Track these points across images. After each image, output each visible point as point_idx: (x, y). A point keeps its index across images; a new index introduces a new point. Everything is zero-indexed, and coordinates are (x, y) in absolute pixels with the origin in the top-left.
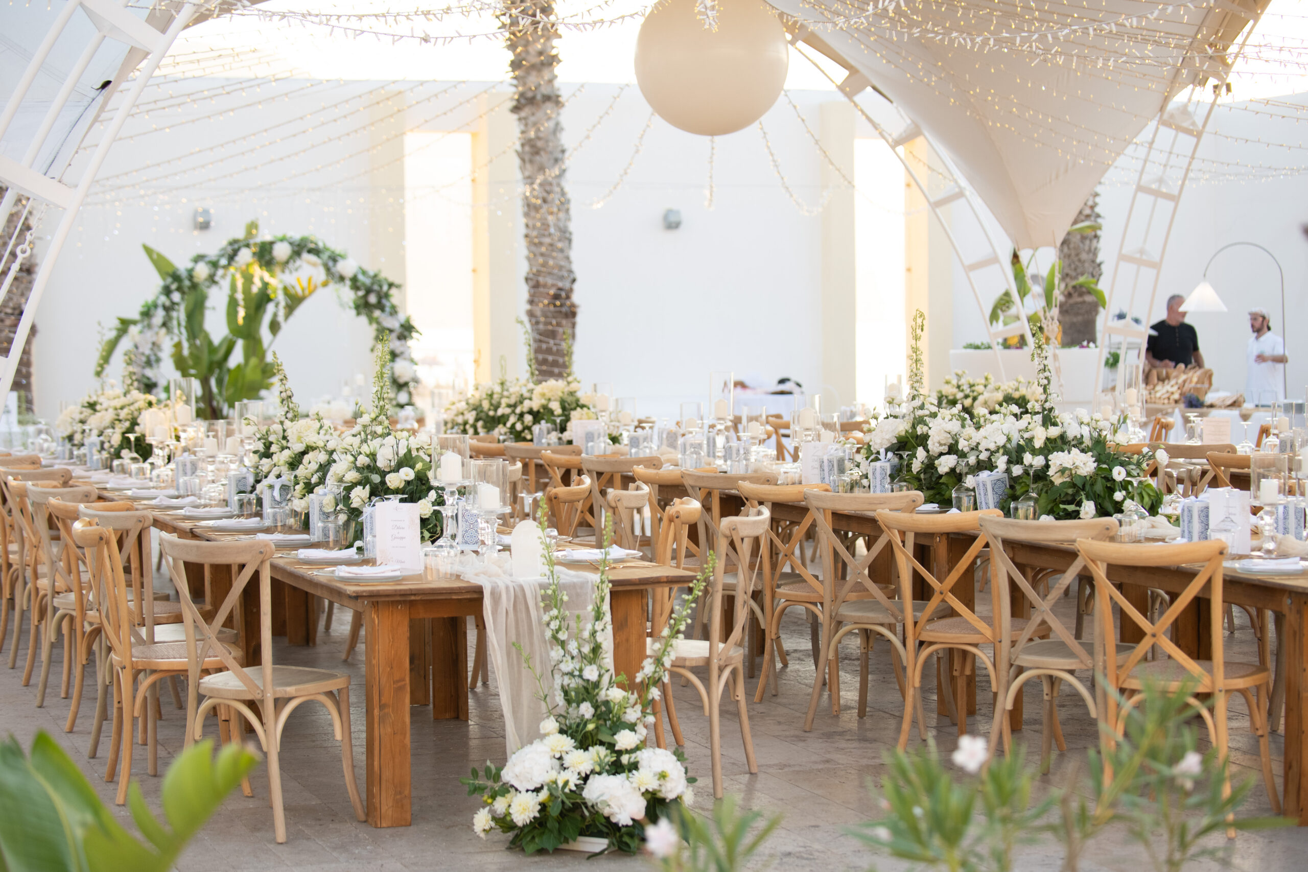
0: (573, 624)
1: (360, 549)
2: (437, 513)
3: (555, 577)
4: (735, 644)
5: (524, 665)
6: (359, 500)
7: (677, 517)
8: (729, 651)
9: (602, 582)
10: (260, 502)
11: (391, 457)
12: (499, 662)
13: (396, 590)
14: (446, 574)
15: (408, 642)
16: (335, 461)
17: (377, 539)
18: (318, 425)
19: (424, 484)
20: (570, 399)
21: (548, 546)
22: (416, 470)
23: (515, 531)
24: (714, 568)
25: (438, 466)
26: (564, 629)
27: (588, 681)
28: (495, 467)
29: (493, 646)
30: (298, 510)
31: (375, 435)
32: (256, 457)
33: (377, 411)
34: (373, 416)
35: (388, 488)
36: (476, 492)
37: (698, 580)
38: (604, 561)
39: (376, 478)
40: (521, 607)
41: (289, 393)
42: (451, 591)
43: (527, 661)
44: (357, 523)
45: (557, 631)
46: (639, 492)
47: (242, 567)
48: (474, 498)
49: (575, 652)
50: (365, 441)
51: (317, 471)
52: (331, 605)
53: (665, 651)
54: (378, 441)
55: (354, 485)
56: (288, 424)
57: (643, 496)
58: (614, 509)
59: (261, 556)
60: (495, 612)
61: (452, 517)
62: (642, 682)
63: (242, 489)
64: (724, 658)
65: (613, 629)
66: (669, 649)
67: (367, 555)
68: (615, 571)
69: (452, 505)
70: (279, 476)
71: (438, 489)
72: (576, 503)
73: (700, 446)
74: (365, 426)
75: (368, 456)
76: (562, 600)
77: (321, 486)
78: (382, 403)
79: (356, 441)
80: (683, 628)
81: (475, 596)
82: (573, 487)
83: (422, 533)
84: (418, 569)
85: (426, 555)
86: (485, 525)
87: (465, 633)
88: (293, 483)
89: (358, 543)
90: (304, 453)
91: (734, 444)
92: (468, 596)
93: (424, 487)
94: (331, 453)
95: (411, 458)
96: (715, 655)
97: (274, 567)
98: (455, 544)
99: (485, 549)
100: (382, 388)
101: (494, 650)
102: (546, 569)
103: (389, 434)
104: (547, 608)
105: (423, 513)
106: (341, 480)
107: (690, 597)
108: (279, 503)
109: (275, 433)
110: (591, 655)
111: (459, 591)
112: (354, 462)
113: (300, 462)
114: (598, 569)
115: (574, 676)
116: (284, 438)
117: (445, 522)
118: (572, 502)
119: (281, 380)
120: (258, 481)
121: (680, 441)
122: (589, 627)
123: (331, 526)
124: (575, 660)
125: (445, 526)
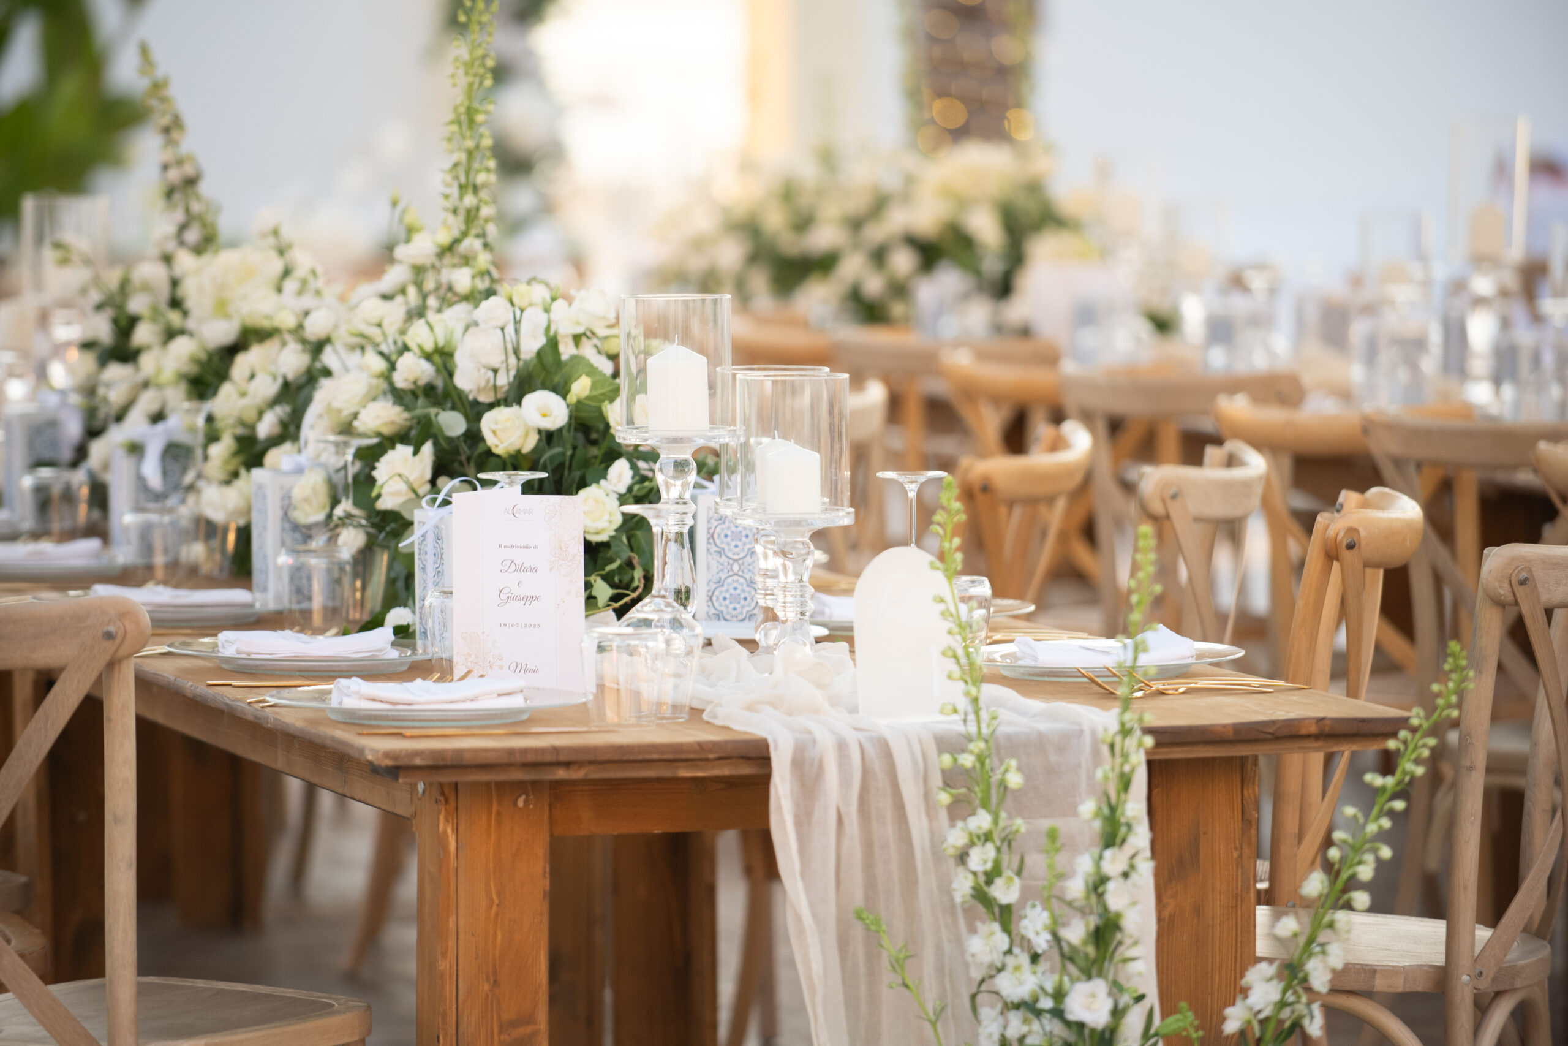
0: (1036, 862)
1: (403, 632)
2: (634, 526)
3: (984, 715)
4: (1526, 930)
5: (887, 977)
6: (403, 487)
7: (1351, 547)
8: (1506, 950)
9: (1125, 732)
10: (100, 495)
11: (496, 360)
12: (817, 968)
13: (511, 752)
14: (659, 704)
15: (544, 907)
16: (327, 373)
17: (456, 603)
18: (277, 266)
19: (594, 443)
20: (1026, 204)
21: (964, 628)
22: (572, 398)
23: (863, 584)
24: (1461, 694)
25: (640, 387)
26: (1008, 873)
27: (1081, 1025)
28: (806, 399)
29: (799, 919)
30: (217, 516)
31: (449, 296)
32: (86, 363)
33: (456, 225)
34: (444, 237)
35: (489, 453)
36: (750, 467)
37: (1414, 730)
38: (1131, 671)
39: (453, 423)
40: (883, 804)
41: (188, 170)
42: (676, 755)
43: (898, 965)
44: (396, 555)
45: (990, 877)
46: (1236, 473)
47: (46, 681)
48: (745, 486)
49: (1042, 942)
50: (418, 313)
51: (276, 401)
52: (310, 793)
53: (1311, 941)
54: (461, 310)
55: (387, 443)
56: (185, 261)
57: (1246, 485)
58: (1160, 521)
59: (110, 647)
60: (804, 820)
61: (679, 536)
62: (1242, 1033)
63: (47, 454)
64: (1490, 973)
65: (1157, 874)
66: (1323, 937)
67: (424, 649)
68: (1161, 702)
69: (680, 501)
70: (158, 417)
71: (636, 455)
72: (1043, 509)
73: (1419, 344)
74: (419, 270)
75: (428, 357)
76: (1003, 785)
77: (287, 446)
78: (469, 200)
79: (394, 312)
80: (1366, 872)
81: (746, 770)
82: (1038, 459)
83: (588, 586)
84: (582, 691)
85: (601, 649)
86: (775, 562)
87: (711, 891)
88: (200, 438)
89: (398, 616)
90: (231, 351)
91: (1524, 336)
92: (725, 771)
93: (594, 451)
94: (317, 348)
95: (558, 363)
96: (1464, 961)
97: (145, 685)
98: (686, 616)
99: (774, 634)
100: (470, 153)
101: (801, 932)
102: (957, 693)
103: (490, 293)
104: (959, 810)
105: (593, 525)
106: (347, 429)
107: (1390, 781)
108: (159, 497)
109: (146, 287)
110: (1091, 950)
111: (698, 754)
112: (387, 376)
113: (223, 375)
114: (1111, 695)
115: (1038, 1013)
116: (175, 303)
117: (658, 552)
118: (1032, 502)
119: (167, 130)
120: (93, 432)
121: (1358, 330)
122: (1084, 864)
123: (317, 563)
124: (1043, 965)
125: (657, 563)
